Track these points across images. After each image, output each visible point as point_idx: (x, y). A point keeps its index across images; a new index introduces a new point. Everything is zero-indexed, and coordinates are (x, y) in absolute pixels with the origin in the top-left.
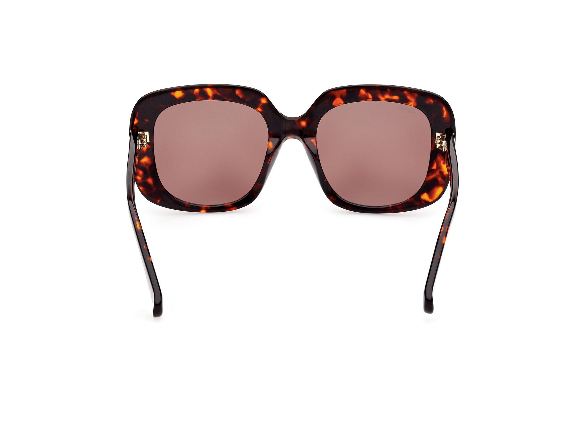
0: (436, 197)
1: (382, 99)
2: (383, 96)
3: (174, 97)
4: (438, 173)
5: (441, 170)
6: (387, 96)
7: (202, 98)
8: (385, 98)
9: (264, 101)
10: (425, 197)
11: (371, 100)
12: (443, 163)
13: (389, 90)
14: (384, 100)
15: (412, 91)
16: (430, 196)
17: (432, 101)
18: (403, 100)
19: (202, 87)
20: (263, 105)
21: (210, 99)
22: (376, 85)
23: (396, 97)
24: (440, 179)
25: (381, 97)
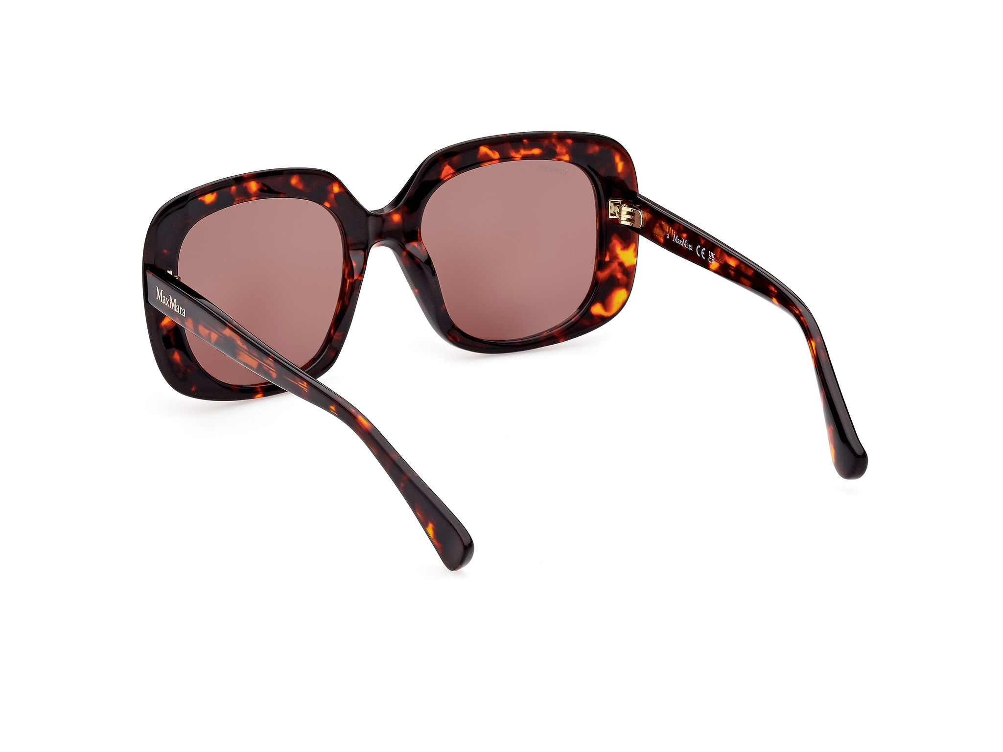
0: (615, 309)
1: (518, 156)
2: (517, 151)
3: (203, 202)
4: (615, 265)
5: (620, 261)
6: (523, 152)
7: (243, 198)
8: (520, 154)
9: (336, 189)
10: (597, 309)
11: (497, 161)
12: (621, 249)
13: (525, 141)
14: (519, 159)
15: (562, 136)
16: (606, 307)
17: (597, 148)
18: (549, 154)
19: (240, 180)
20: (336, 195)
21: (253, 198)
22: (504, 136)
23: (536, 151)
24: (619, 276)
25: (513, 154)
